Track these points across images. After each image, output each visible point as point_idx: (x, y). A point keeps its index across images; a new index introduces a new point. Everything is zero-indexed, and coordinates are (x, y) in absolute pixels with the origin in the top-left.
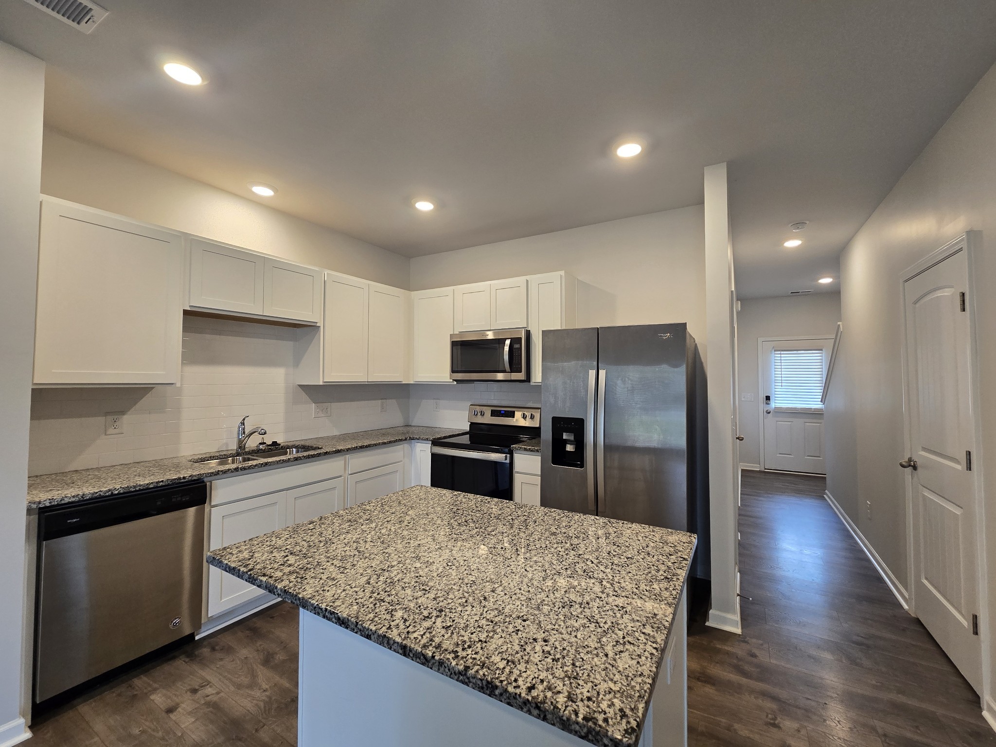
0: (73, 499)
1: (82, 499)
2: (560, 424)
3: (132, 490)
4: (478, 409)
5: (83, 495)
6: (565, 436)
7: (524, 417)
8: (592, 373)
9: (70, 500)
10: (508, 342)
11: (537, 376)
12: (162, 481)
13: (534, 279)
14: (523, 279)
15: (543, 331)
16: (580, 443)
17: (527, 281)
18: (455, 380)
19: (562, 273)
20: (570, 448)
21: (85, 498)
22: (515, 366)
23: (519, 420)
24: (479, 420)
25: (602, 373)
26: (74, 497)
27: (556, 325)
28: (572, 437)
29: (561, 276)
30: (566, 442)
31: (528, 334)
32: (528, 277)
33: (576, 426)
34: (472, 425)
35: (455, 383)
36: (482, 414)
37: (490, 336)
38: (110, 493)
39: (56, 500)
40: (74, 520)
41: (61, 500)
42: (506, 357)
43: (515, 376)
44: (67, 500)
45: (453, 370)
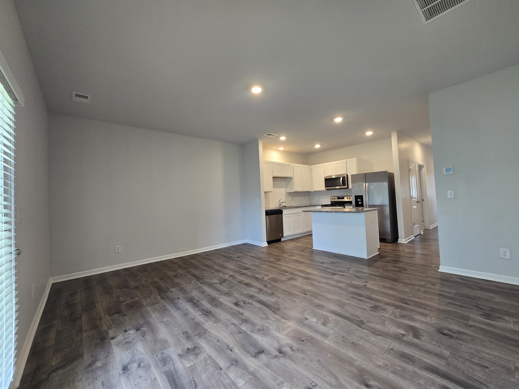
2: (357, 197)
4: (333, 197)
6: (358, 200)
7: (347, 198)
8: (364, 184)
10: (341, 178)
11: (350, 187)
13: (348, 160)
14: (345, 160)
15: (351, 175)
16: (362, 201)
17: (346, 161)
18: (326, 189)
19: (356, 158)
20: (360, 203)
22: (344, 184)
23: (346, 199)
24: (334, 200)
25: (367, 184)
27: (355, 173)
28: (360, 200)
29: (356, 159)
30: (359, 201)
31: (347, 175)
32: (346, 160)
33: (361, 197)
35: (326, 190)
36: (334, 199)
37: (333, 177)
42: (341, 182)
43: (344, 187)
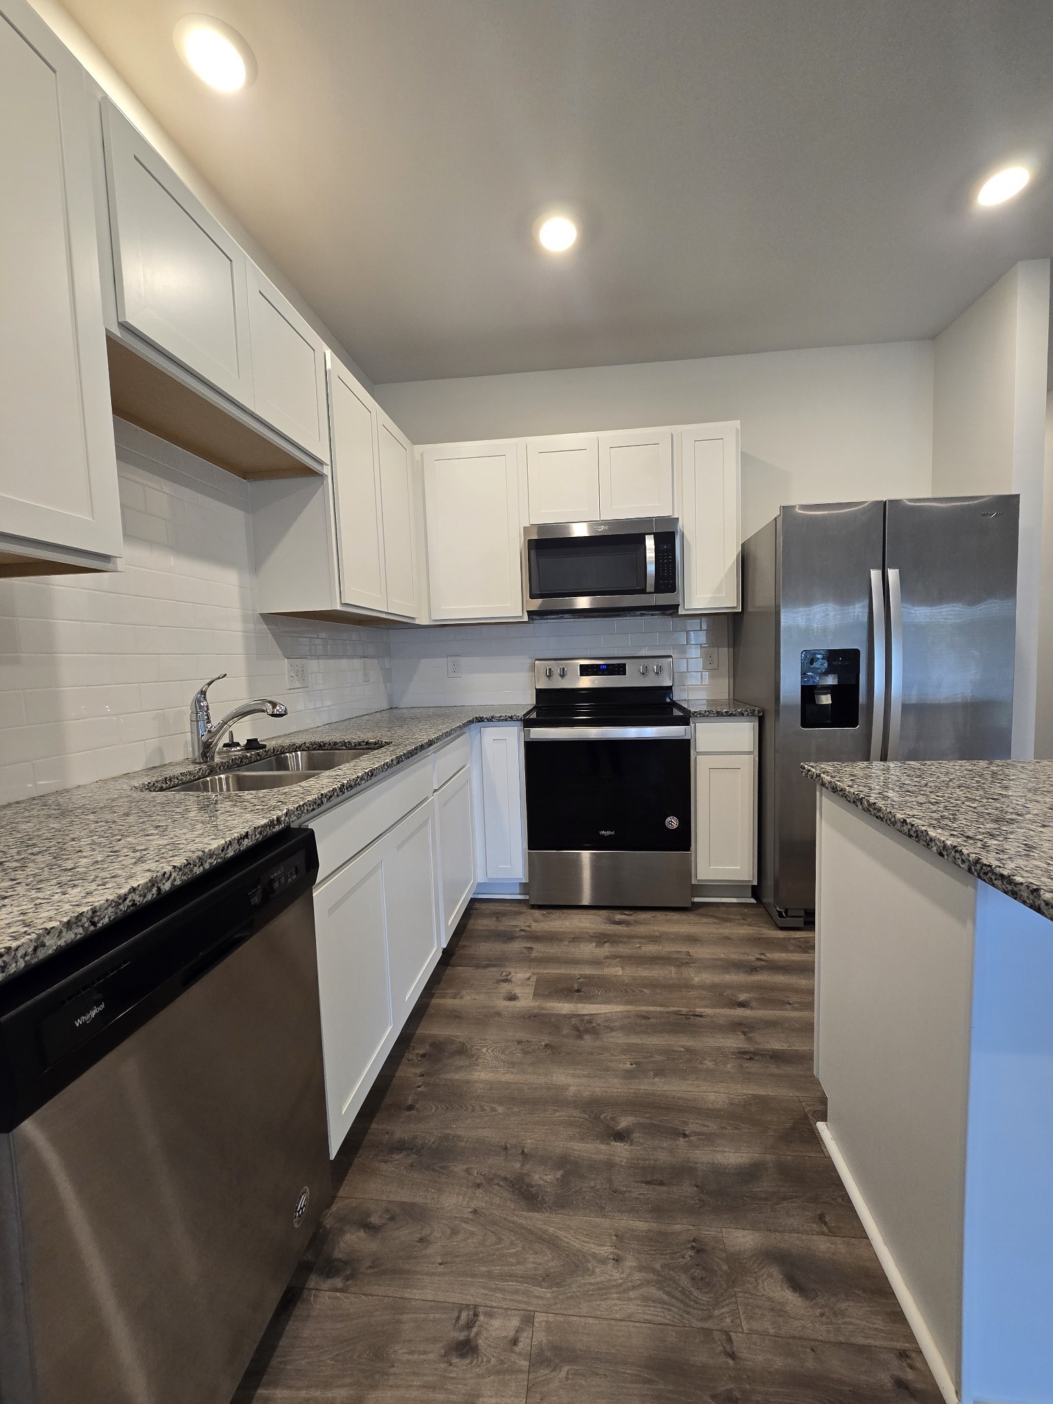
0: (69, 937)
1: (92, 928)
3: (198, 870)
5: (94, 911)
9: (62, 942)
12: (247, 835)
21: (100, 925)
26: (68, 925)
34: (540, 693)
38: (154, 890)
39: (20, 953)
40: (93, 1013)
41: (35, 949)
44: (52, 944)
45: (533, 592)
